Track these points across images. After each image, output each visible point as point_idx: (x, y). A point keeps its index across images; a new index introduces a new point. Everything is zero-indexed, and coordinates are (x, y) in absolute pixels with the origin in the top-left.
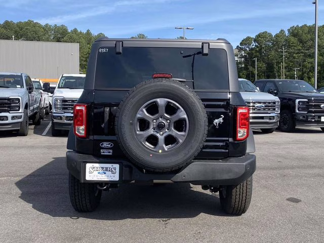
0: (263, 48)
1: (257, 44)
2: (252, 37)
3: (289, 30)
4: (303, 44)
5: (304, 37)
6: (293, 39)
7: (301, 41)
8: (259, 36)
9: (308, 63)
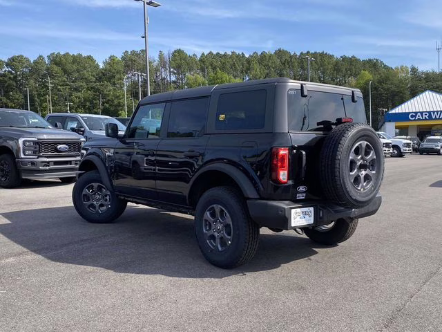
0: (19, 75)
1: (10, 70)
2: (3, 60)
3: (49, 57)
4: (68, 75)
5: (69, 67)
6: (56, 68)
7: (65, 71)
8: (13, 59)
9: (76, 97)
